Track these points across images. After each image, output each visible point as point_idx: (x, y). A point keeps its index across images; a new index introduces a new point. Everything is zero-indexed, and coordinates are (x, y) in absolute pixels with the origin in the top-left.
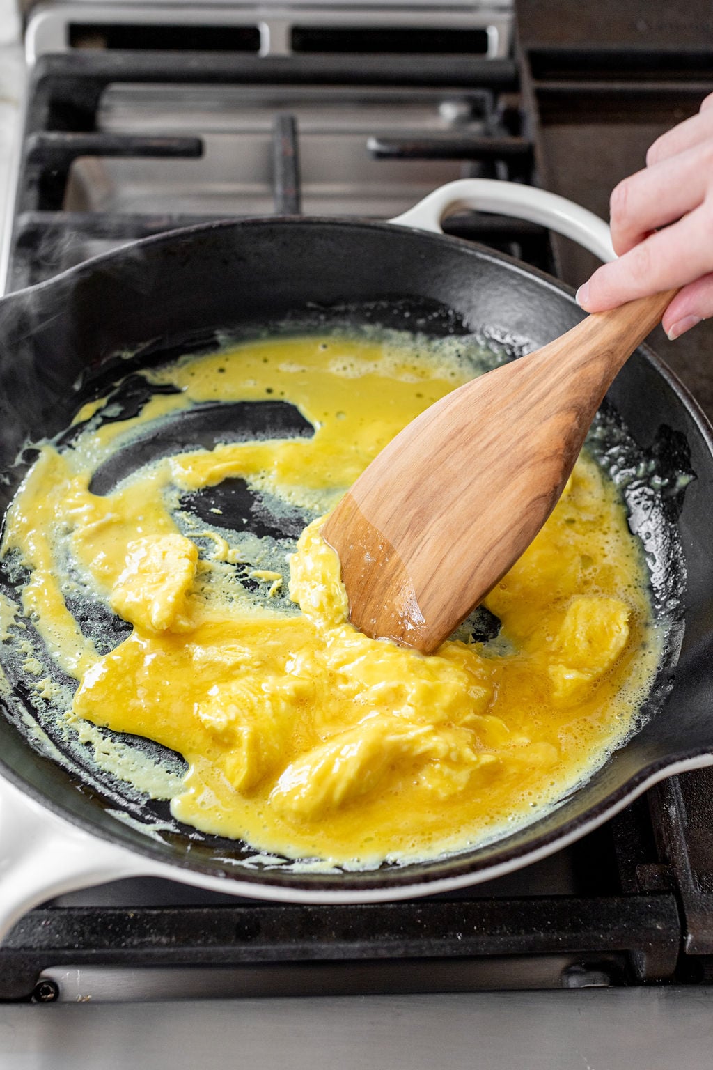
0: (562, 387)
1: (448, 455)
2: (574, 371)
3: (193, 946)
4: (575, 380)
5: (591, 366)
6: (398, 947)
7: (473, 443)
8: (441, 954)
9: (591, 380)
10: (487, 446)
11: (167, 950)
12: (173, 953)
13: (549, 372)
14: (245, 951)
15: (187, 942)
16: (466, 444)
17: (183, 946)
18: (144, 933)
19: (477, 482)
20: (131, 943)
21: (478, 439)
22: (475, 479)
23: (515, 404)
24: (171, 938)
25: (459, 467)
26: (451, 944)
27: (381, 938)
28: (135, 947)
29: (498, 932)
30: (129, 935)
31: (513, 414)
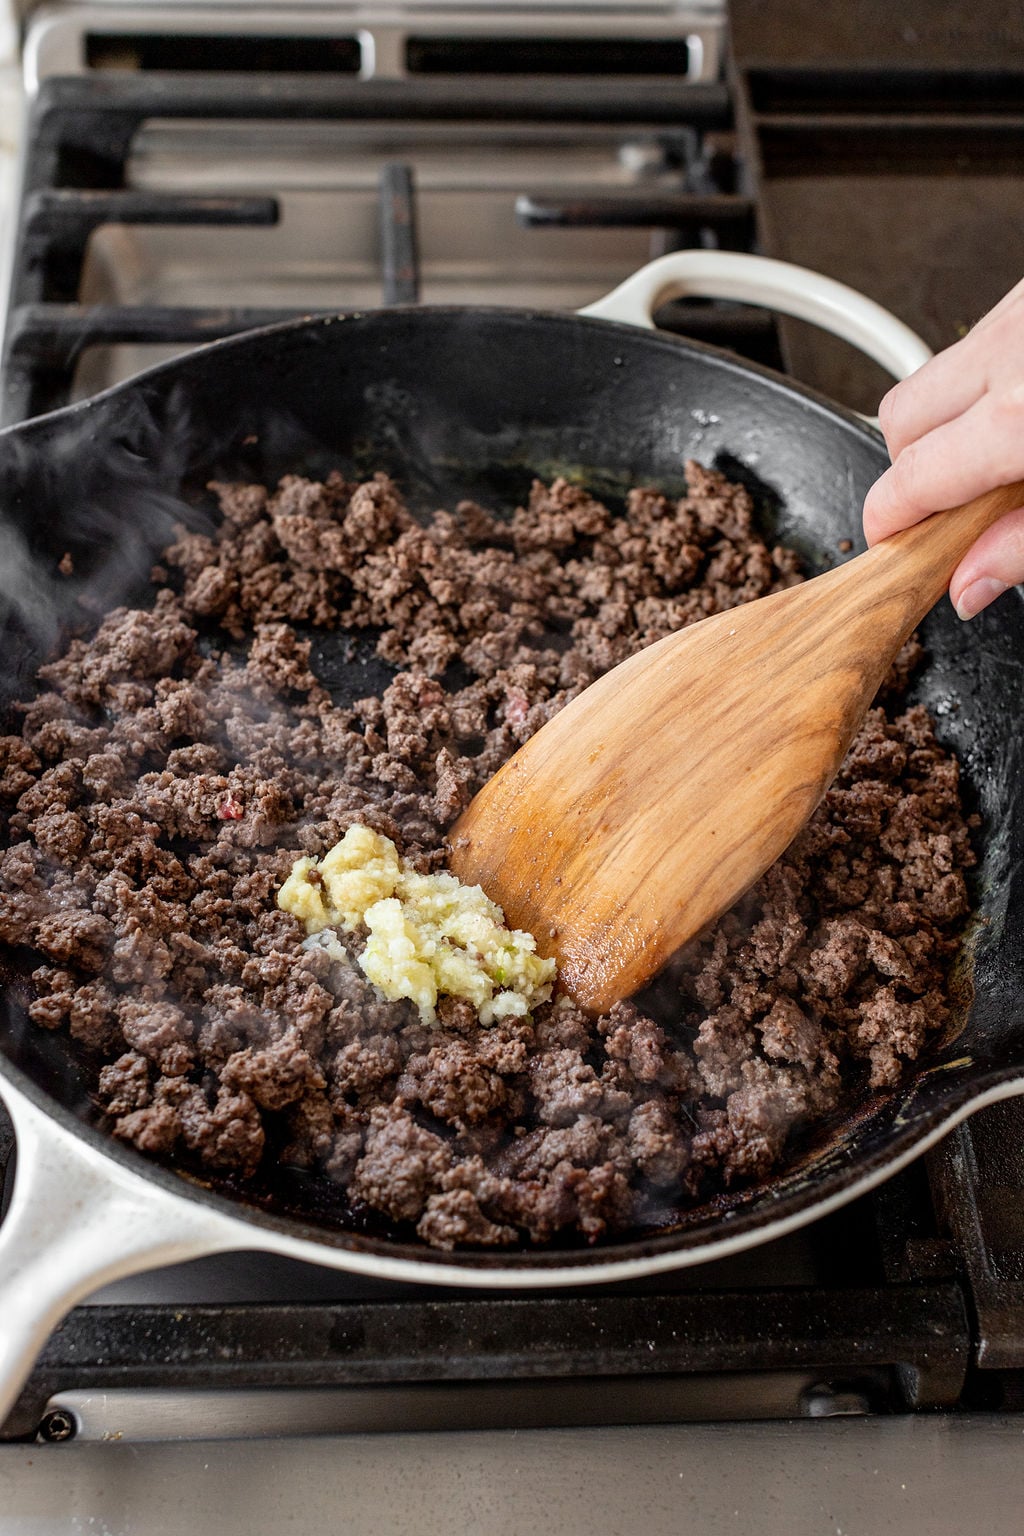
0: (843, 635)
1: (667, 720)
2: (862, 614)
3: (267, 1361)
5: (886, 608)
6: (563, 1361)
7: (705, 706)
8: (625, 1370)
9: (885, 628)
10: (728, 711)
11: (229, 1367)
12: (239, 1371)
14: (343, 1368)
15: (259, 1356)
16: (696, 706)
17: (253, 1360)
18: (196, 1342)
19: (711, 761)
20: (179, 1357)
21: (714, 700)
22: (708, 755)
23: (771, 654)
24: (236, 1349)
25: (684, 737)
26: (639, 1357)
27: (539, 1348)
28: (183, 1362)
29: (707, 1339)
30: (176, 1345)
31: (769, 669)
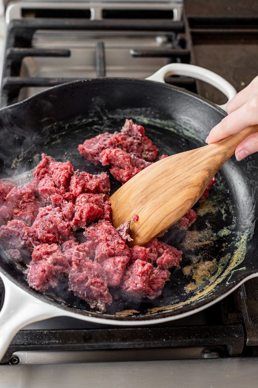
0: (205, 162)
2: (211, 157)
3: (67, 344)
4: (211, 160)
5: (217, 156)
8: (158, 346)
9: (216, 161)
11: (58, 345)
12: (61, 346)
13: (202, 156)
14: (87, 346)
15: (65, 342)
17: (64, 344)
18: (50, 339)
24: (60, 341)
26: (161, 343)
27: (136, 340)
28: (46, 344)
29: (178, 338)
30: (45, 340)
